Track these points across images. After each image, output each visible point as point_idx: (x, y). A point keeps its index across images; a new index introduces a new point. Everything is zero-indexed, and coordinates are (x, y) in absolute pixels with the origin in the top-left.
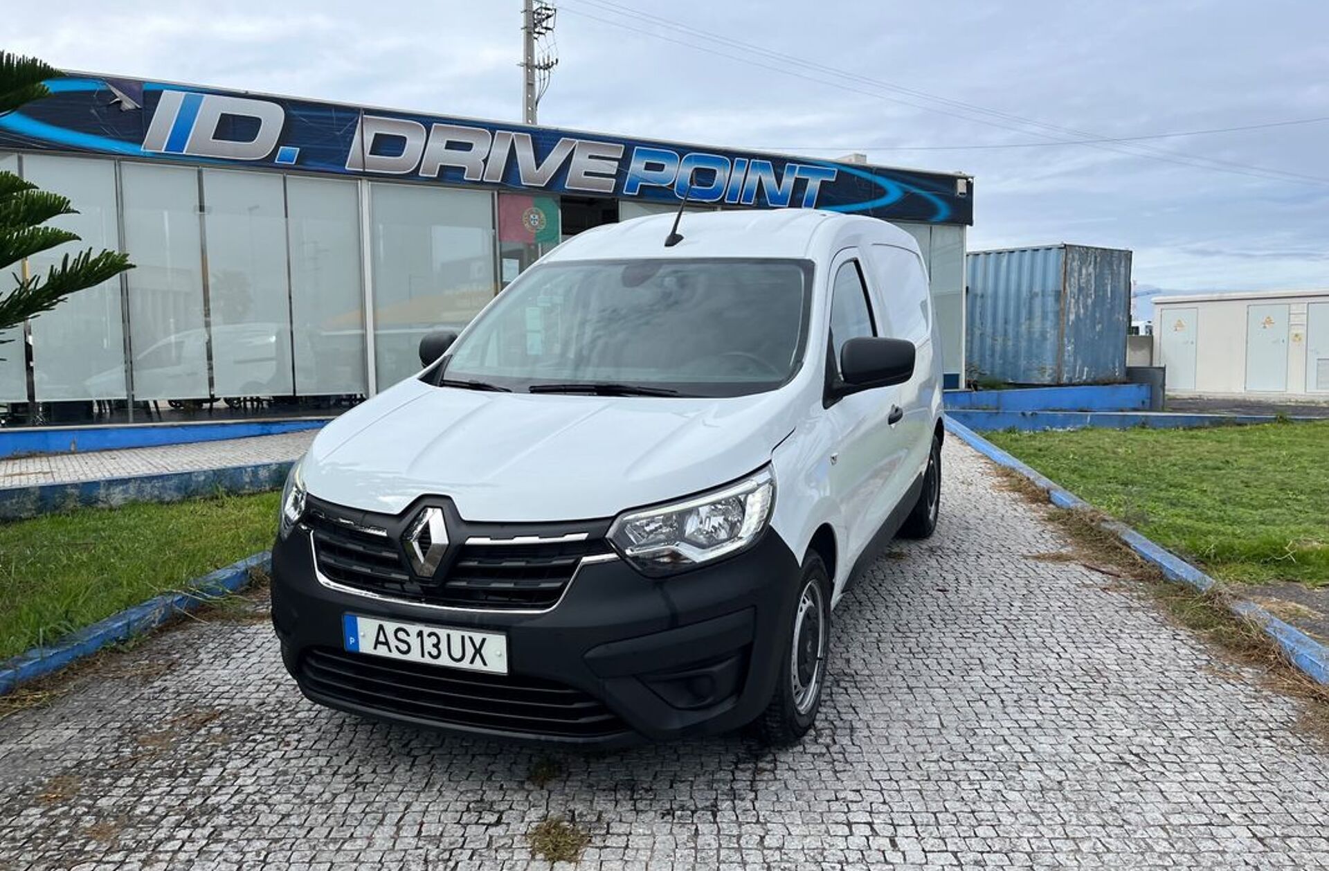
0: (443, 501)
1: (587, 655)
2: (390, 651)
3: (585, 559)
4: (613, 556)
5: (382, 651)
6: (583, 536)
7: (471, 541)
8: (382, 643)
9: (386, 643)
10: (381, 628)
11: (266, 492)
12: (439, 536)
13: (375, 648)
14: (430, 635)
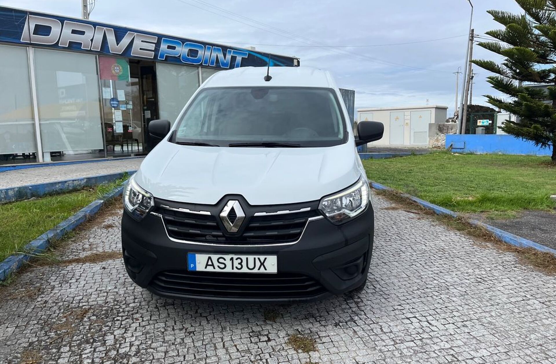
0: (239, 197)
1: (315, 260)
2: (214, 268)
3: (310, 219)
4: (321, 217)
5: (210, 269)
6: (309, 209)
7: (257, 214)
8: (210, 265)
9: (213, 265)
10: (210, 258)
11: (13, 202)
12: (240, 213)
13: (206, 268)
14: (237, 259)
